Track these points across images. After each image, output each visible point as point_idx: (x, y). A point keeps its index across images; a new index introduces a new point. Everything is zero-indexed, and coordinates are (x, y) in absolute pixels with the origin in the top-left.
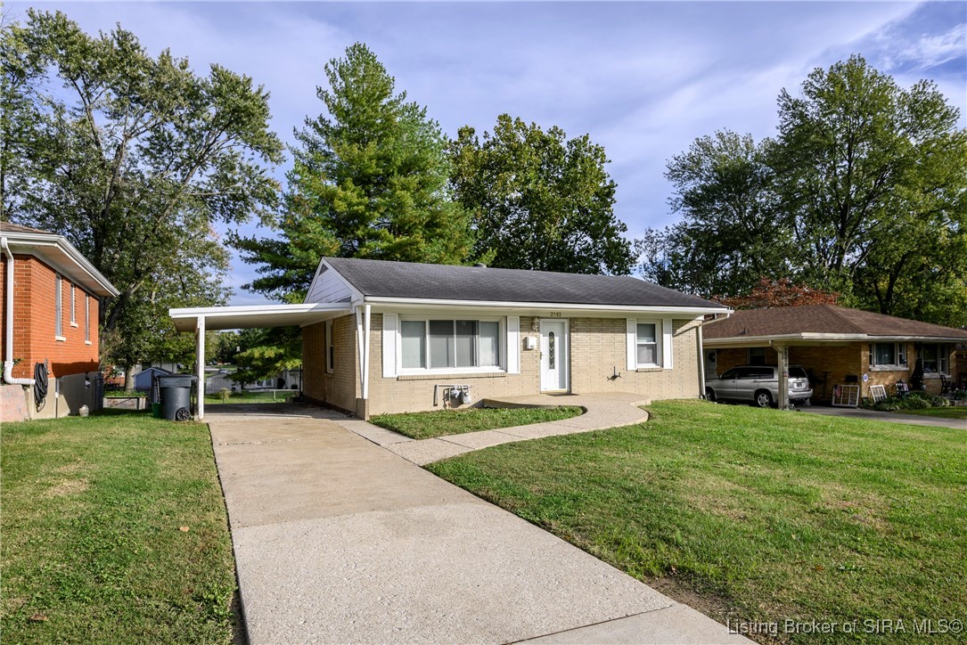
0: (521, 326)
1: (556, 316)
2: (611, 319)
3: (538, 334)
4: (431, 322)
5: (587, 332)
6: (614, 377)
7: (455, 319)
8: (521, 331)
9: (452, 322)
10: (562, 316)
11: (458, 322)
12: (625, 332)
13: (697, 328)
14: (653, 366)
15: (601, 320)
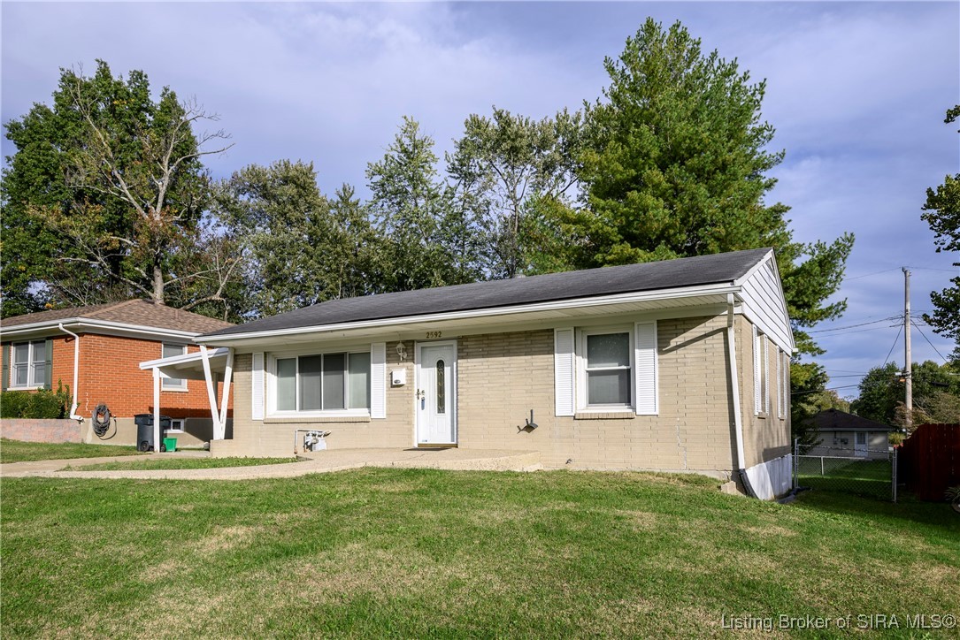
0: (388, 355)
1: (435, 337)
2: (526, 332)
3: (410, 364)
4: (300, 358)
5: (483, 356)
6: (530, 428)
7: (322, 352)
8: (388, 362)
9: (318, 357)
10: (443, 336)
11: (325, 356)
12: (551, 351)
13: (725, 331)
14: (622, 409)
15: (508, 335)
